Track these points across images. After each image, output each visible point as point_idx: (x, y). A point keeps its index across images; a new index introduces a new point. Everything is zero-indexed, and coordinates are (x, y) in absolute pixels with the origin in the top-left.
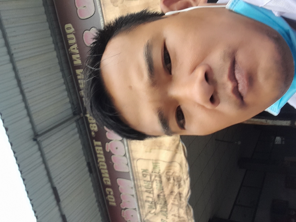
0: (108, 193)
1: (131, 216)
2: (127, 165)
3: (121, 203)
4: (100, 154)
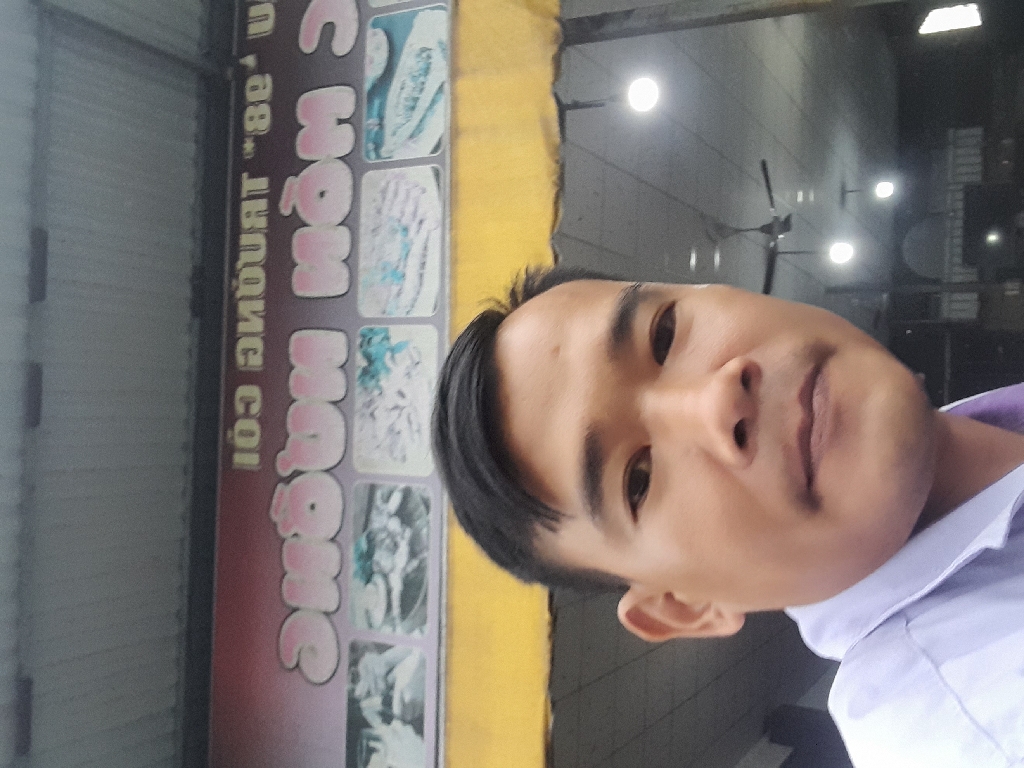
0: (240, 408)
1: (307, 508)
2: (343, 265)
3: (283, 448)
4: (252, 231)
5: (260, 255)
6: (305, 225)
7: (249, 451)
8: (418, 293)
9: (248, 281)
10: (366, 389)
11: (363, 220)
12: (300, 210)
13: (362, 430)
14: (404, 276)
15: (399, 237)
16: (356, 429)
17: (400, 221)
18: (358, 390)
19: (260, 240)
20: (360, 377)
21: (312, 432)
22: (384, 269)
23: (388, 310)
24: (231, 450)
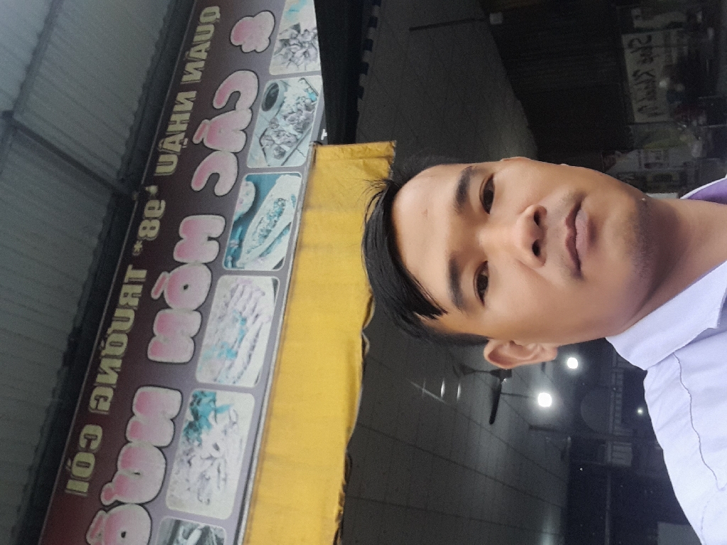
0: (83, 443)
1: (120, 535)
2: (191, 340)
3: (111, 481)
4: (127, 307)
5: (127, 326)
6: (168, 307)
7: (82, 479)
8: (245, 368)
9: (113, 344)
10: (188, 439)
11: (213, 308)
12: (166, 296)
13: (179, 473)
14: (237, 353)
15: (238, 325)
16: (174, 472)
17: (241, 313)
18: (182, 439)
19: (131, 314)
20: (186, 428)
21: (136, 471)
22: (222, 347)
23: (218, 379)
24: (67, 476)
